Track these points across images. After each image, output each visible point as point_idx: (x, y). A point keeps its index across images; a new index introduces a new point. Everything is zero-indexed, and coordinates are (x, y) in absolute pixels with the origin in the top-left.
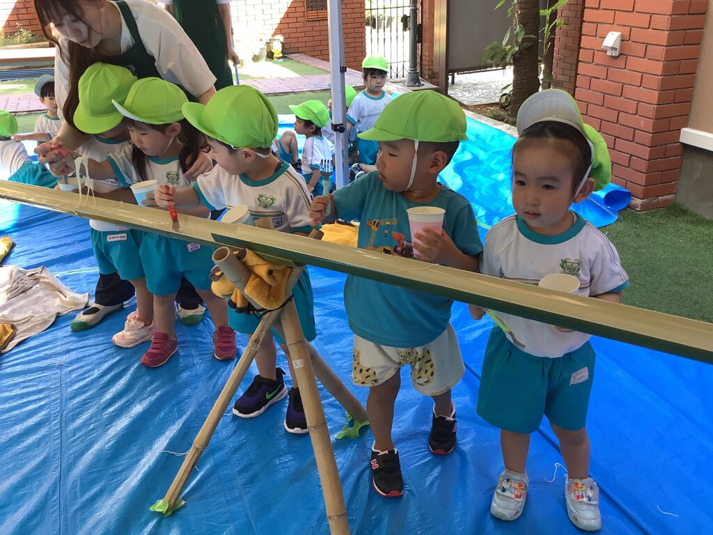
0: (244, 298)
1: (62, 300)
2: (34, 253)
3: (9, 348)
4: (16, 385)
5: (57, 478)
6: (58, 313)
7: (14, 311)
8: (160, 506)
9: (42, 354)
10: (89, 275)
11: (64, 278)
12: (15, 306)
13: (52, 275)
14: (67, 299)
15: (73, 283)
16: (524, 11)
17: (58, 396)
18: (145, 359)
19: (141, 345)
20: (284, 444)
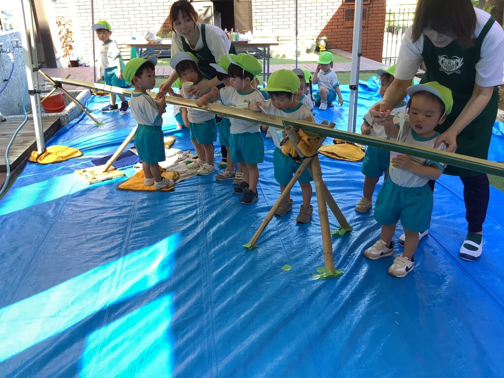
3: (177, 182)
12: (178, 166)
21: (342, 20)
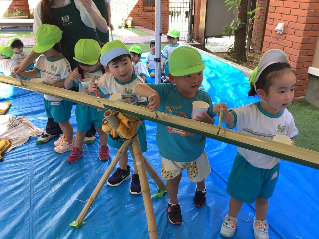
0: (116, 133)
1: (32, 131)
2: (20, 109)
3: (8, 151)
4: (11, 167)
5: (29, 209)
6: (30, 136)
7: (10, 135)
8: (74, 224)
9: (23, 154)
10: (44, 120)
11: (33, 121)
12: (11, 133)
13: (28, 119)
14: (34, 131)
15: (37, 123)
16: (241, 12)
17: (29, 173)
18: (69, 159)
19: (67, 152)
20: (129, 199)
21: (141, 6)
